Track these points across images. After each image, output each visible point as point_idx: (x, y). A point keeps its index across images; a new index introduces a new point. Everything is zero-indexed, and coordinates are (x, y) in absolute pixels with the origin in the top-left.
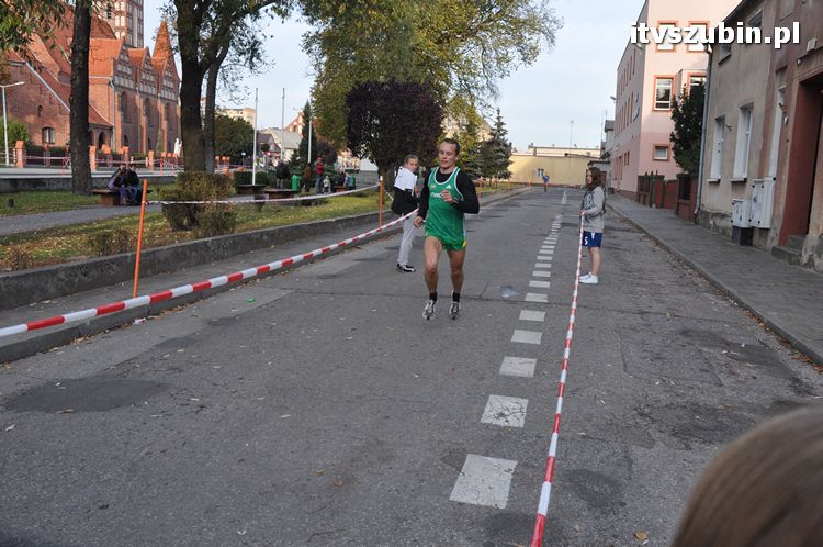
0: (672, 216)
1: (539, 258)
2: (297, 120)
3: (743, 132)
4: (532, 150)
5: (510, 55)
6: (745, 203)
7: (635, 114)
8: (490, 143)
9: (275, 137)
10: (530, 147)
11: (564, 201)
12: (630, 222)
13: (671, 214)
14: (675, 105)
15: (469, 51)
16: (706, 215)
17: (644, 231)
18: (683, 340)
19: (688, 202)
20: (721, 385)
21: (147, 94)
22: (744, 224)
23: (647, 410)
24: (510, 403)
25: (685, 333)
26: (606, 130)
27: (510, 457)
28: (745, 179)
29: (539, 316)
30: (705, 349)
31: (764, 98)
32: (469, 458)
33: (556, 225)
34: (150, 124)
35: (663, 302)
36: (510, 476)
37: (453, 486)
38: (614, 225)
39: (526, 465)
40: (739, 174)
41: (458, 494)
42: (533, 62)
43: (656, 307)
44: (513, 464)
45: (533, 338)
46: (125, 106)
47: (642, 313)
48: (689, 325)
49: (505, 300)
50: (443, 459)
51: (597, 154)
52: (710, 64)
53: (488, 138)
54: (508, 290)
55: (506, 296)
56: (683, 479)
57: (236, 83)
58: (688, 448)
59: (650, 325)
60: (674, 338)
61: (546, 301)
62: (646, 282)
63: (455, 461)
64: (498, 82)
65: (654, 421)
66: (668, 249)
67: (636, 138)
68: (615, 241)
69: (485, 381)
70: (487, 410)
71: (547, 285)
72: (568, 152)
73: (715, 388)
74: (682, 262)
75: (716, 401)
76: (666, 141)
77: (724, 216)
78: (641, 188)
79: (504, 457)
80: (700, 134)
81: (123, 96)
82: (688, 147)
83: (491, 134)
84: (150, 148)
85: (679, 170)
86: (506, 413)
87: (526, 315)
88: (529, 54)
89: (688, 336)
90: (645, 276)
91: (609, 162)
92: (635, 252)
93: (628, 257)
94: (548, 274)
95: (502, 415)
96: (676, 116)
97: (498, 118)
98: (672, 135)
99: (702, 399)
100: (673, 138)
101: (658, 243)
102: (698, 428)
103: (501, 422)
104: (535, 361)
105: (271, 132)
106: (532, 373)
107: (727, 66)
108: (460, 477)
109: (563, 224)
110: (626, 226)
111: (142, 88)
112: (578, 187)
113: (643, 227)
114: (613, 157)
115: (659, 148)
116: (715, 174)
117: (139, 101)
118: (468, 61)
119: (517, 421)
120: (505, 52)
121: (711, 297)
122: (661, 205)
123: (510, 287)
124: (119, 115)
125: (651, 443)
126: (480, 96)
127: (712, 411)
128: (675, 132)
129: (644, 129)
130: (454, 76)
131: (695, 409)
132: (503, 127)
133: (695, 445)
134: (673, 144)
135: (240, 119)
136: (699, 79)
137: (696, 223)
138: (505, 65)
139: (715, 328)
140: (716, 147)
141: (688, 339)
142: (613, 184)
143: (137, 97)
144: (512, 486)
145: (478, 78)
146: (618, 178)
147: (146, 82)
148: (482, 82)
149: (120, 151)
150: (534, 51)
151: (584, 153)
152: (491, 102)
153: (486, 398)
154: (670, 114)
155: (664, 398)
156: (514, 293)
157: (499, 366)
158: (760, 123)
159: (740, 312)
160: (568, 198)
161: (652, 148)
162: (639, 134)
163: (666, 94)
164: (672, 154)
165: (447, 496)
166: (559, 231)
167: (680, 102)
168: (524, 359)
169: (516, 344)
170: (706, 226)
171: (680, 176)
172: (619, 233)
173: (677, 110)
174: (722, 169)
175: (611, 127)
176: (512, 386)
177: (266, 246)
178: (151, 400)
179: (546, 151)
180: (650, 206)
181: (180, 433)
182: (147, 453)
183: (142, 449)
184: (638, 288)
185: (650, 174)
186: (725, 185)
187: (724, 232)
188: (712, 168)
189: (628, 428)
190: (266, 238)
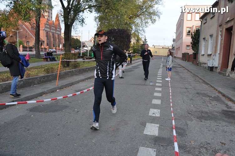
0: (192, 64)
1: (158, 74)
2: (92, 39)
3: (210, 42)
4: (154, 47)
5: (148, 21)
6: (211, 60)
7: (181, 37)
8: (143, 44)
9: (86, 43)
10: (153, 46)
11: (163, 60)
12: (181, 65)
13: (191, 63)
14: (192, 34)
15: (138, 20)
16: (201, 63)
17: (184, 68)
18: (197, 95)
19: (196, 60)
20: (208, 106)
21: (53, 32)
22: (211, 66)
23: (190, 112)
24: (156, 111)
25: (198, 93)
26: (173, 41)
27: (157, 124)
28: (211, 54)
29: (160, 89)
30: (203, 98)
31: (216, 33)
32: (147, 124)
33: (161, 66)
34: (54, 40)
35: (191, 86)
36: (158, 128)
37: (144, 130)
38: (176, 66)
39: (161, 126)
40: (209, 53)
41: (146, 132)
42: (154, 23)
43: (190, 87)
44: (158, 125)
45: (159, 95)
46: (47, 35)
47: (186, 88)
48: (199, 91)
49: (151, 85)
50: (141, 124)
51: (171, 48)
52: (201, 24)
53: (142, 43)
54: (151, 83)
55: (151, 84)
56: (201, 129)
57: (77, 29)
58: (201, 121)
59: (188, 92)
60: (195, 95)
61: (161, 85)
62: (186, 81)
63: (144, 125)
64: (145, 29)
65: (192, 115)
66: (191, 72)
67: (182, 43)
68: (177, 70)
69: (148, 105)
70: (150, 112)
71: (161, 81)
72: (163, 47)
73: (207, 107)
74: (195, 76)
75: (207, 110)
76: (189, 44)
77: (205, 64)
78: (183, 56)
79: (156, 124)
80: (199, 42)
81: (47, 33)
82: (195, 46)
83: (143, 42)
84: (54, 47)
85: (193, 52)
86: (155, 113)
87: (157, 89)
88: (154, 21)
89: (198, 94)
90: (186, 79)
91: (174, 50)
92: (183, 73)
93: (181, 74)
94: (161, 79)
95: (154, 113)
96: (192, 37)
97: (145, 38)
98: (191, 42)
99: (204, 110)
100: (191, 43)
101: (188, 71)
102: (203, 117)
103: (154, 115)
104: (160, 100)
105: (85, 42)
106: (160, 103)
107: (206, 24)
108: (146, 128)
109: (163, 66)
110: (180, 66)
111: (52, 31)
112: (166, 56)
113: (184, 67)
114: (175, 48)
115: (188, 46)
116: (203, 53)
117: (51, 34)
118: (138, 23)
119: (158, 115)
120: (147, 21)
121: (204, 84)
122: (189, 61)
123: (152, 82)
124: (46, 38)
125: (192, 120)
126: (141, 32)
127: (206, 113)
128: (192, 42)
129: (184, 41)
130: (134, 27)
131: (202, 112)
132: (146, 40)
133: (203, 121)
134: (191, 45)
135: (77, 39)
136: (198, 28)
137: (198, 66)
138: (147, 24)
139: (205, 92)
140: (203, 46)
141: (199, 95)
142: (175, 55)
143: (51, 33)
144: (159, 131)
145: (140, 28)
146: (177, 54)
147: (53, 29)
148: (141, 29)
149: (46, 47)
150: (155, 20)
151: (167, 47)
152: (143, 34)
153: (150, 109)
154: (191, 37)
155: (194, 109)
156: (153, 83)
157: (151, 101)
158: (215, 39)
159: (211, 88)
160: (164, 59)
161: (186, 46)
162: (182, 42)
163: (189, 32)
164: (191, 47)
165: (143, 133)
166: (162, 68)
167: (193, 34)
168: (158, 100)
169: (155, 96)
170: (201, 66)
171: (193, 53)
172: (178, 68)
173: (192, 36)
174: (205, 51)
175: (174, 40)
176: (155, 107)
177: (87, 71)
178: (65, 110)
179: (157, 47)
180: (186, 61)
181: (74, 118)
182: (67, 123)
183: (65, 121)
184: (185, 82)
185: (185, 53)
186: (206, 55)
187: (205, 68)
188: (202, 51)
189: (186, 116)
190: (87, 69)
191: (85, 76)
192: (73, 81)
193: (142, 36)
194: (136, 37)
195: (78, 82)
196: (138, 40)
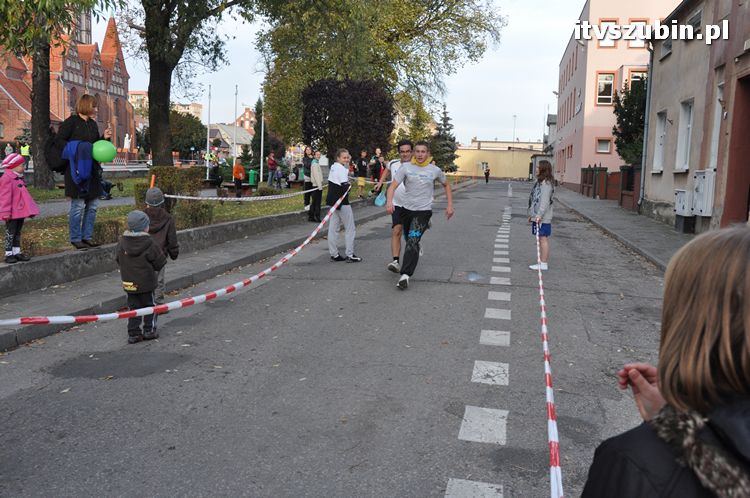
0: (617, 206)
1: (496, 246)
2: (243, 115)
3: (684, 126)
4: (476, 145)
5: (457, 52)
6: (688, 193)
7: (577, 108)
8: (438, 137)
9: (222, 133)
10: (473, 141)
11: (510, 194)
12: (577, 213)
13: (614, 204)
14: (617, 99)
15: (417, 48)
16: (650, 205)
17: (590, 221)
18: (637, 316)
19: (631, 193)
21: (96, 89)
22: (686, 213)
23: (613, 372)
24: (494, 366)
25: (639, 310)
26: (549, 124)
27: (502, 408)
28: (687, 171)
29: (506, 297)
31: (704, 93)
32: (468, 408)
33: (507, 216)
35: (615, 284)
36: (505, 421)
37: (459, 429)
38: (561, 216)
39: (516, 414)
40: (681, 165)
41: (465, 434)
42: (479, 59)
43: (610, 288)
44: (505, 413)
45: (504, 315)
47: (597, 293)
48: (641, 303)
49: (473, 283)
50: (446, 410)
51: (540, 147)
52: (652, 61)
53: (434, 132)
55: (472, 280)
57: (190, 80)
59: (606, 304)
60: (629, 314)
61: (509, 284)
62: (598, 267)
63: (457, 412)
64: (444, 78)
66: (615, 237)
67: (579, 132)
68: (564, 230)
69: (468, 350)
70: (474, 372)
71: (508, 269)
72: (511, 145)
74: (630, 249)
76: (609, 134)
77: (667, 206)
78: (584, 180)
79: (497, 407)
80: (643, 128)
81: (73, 91)
82: (630, 140)
83: (437, 129)
85: (623, 163)
86: (491, 374)
87: (493, 296)
88: (476, 51)
89: (641, 313)
90: (596, 262)
91: (552, 156)
92: (585, 240)
93: (579, 245)
94: (507, 261)
95: (488, 376)
96: (618, 110)
97: (444, 113)
98: (615, 129)
100: (615, 132)
101: (605, 232)
103: (489, 381)
104: (508, 333)
106: (508, 343)
107: (668, 63)
108: (464, 423)
109: (513, 215)
110: (573, 216)
112: (521, 180)
113: (589, 217)
114: (555, 150)
115: (601, 141)
116: (657, 166)
118: (418, 59)
119: (503, 380)
120: (451, 49)
122: (605, 197)
123: (474, 272)
124: (68, 110)
125: (619, 397)
126: (429, 92)
128: (617, 126)
129: (587, 123)
130: (403, 74)
132: (449, 122)
134: (615, 138)
135: (189, 115)
136: (640, 75)
137: (640, 213)
138: (452, 62)
140: (658, 140)
141: (642, 315)
144: (508, 429)
145: (427, 75)
146: (562, 171)
148: (429, 78)
150: (481, 47)
151: (527, 146)
152: (438, 98)
153: (474, 363)
154: (612, 109)
156: (479, 277)
157: (478, 337)
158: (701, 117)
160: (514, 190)
161: (594, 141)
162: (582, 128)
163: (608, 88)
164: (615, 147)
165: (455, 436)
166: (510, 222)
167: (622, 96)
168: (499, 332)
169: (489, 319)
170: (650, 216)
171: (622, 168)
172: (567, 223)
173: (619, 105)
174: (664, 162)
175: (553, 121)
176: (492, 354)
177: (241, 236)
178: (178, 367)
179: (489, 145)
180: (594, 197)
181: (214, 393)
182: (193, 409)
183: (187, 405)
184: (592, 272)
185: (592, 166)
186: (668, 176)
187: (667, 221)
188: (655, 160)
189: (598, 385)
190: (240, 229)
191: (235, 253)
192: (194, 272)
193: (433, 107)
194: (411, 110)
195: (211, 274)
196: (418, 122)
